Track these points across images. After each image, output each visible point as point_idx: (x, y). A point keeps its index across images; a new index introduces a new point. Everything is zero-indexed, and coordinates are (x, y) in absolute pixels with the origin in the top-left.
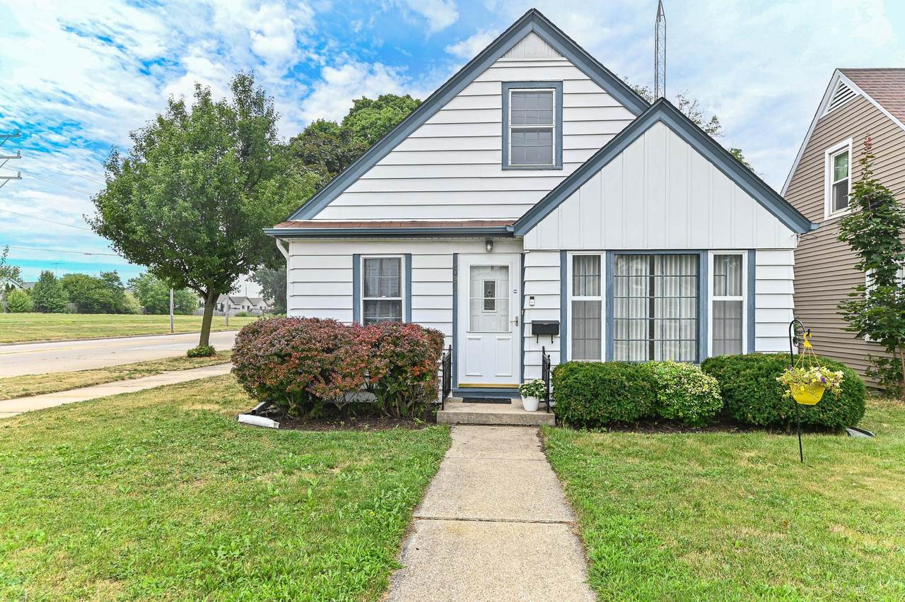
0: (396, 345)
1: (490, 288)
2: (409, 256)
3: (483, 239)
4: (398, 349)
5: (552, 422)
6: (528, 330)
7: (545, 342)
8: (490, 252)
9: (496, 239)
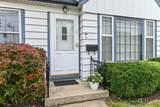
0: (13, 59)
1: (64, 30)
2: (23, 11)
3: (62, 6)
4: (15, 62)
5: (107, 95)
6: (84, 49)
7: (92, 54)
8: (65, 13)
9: (68, 6)
